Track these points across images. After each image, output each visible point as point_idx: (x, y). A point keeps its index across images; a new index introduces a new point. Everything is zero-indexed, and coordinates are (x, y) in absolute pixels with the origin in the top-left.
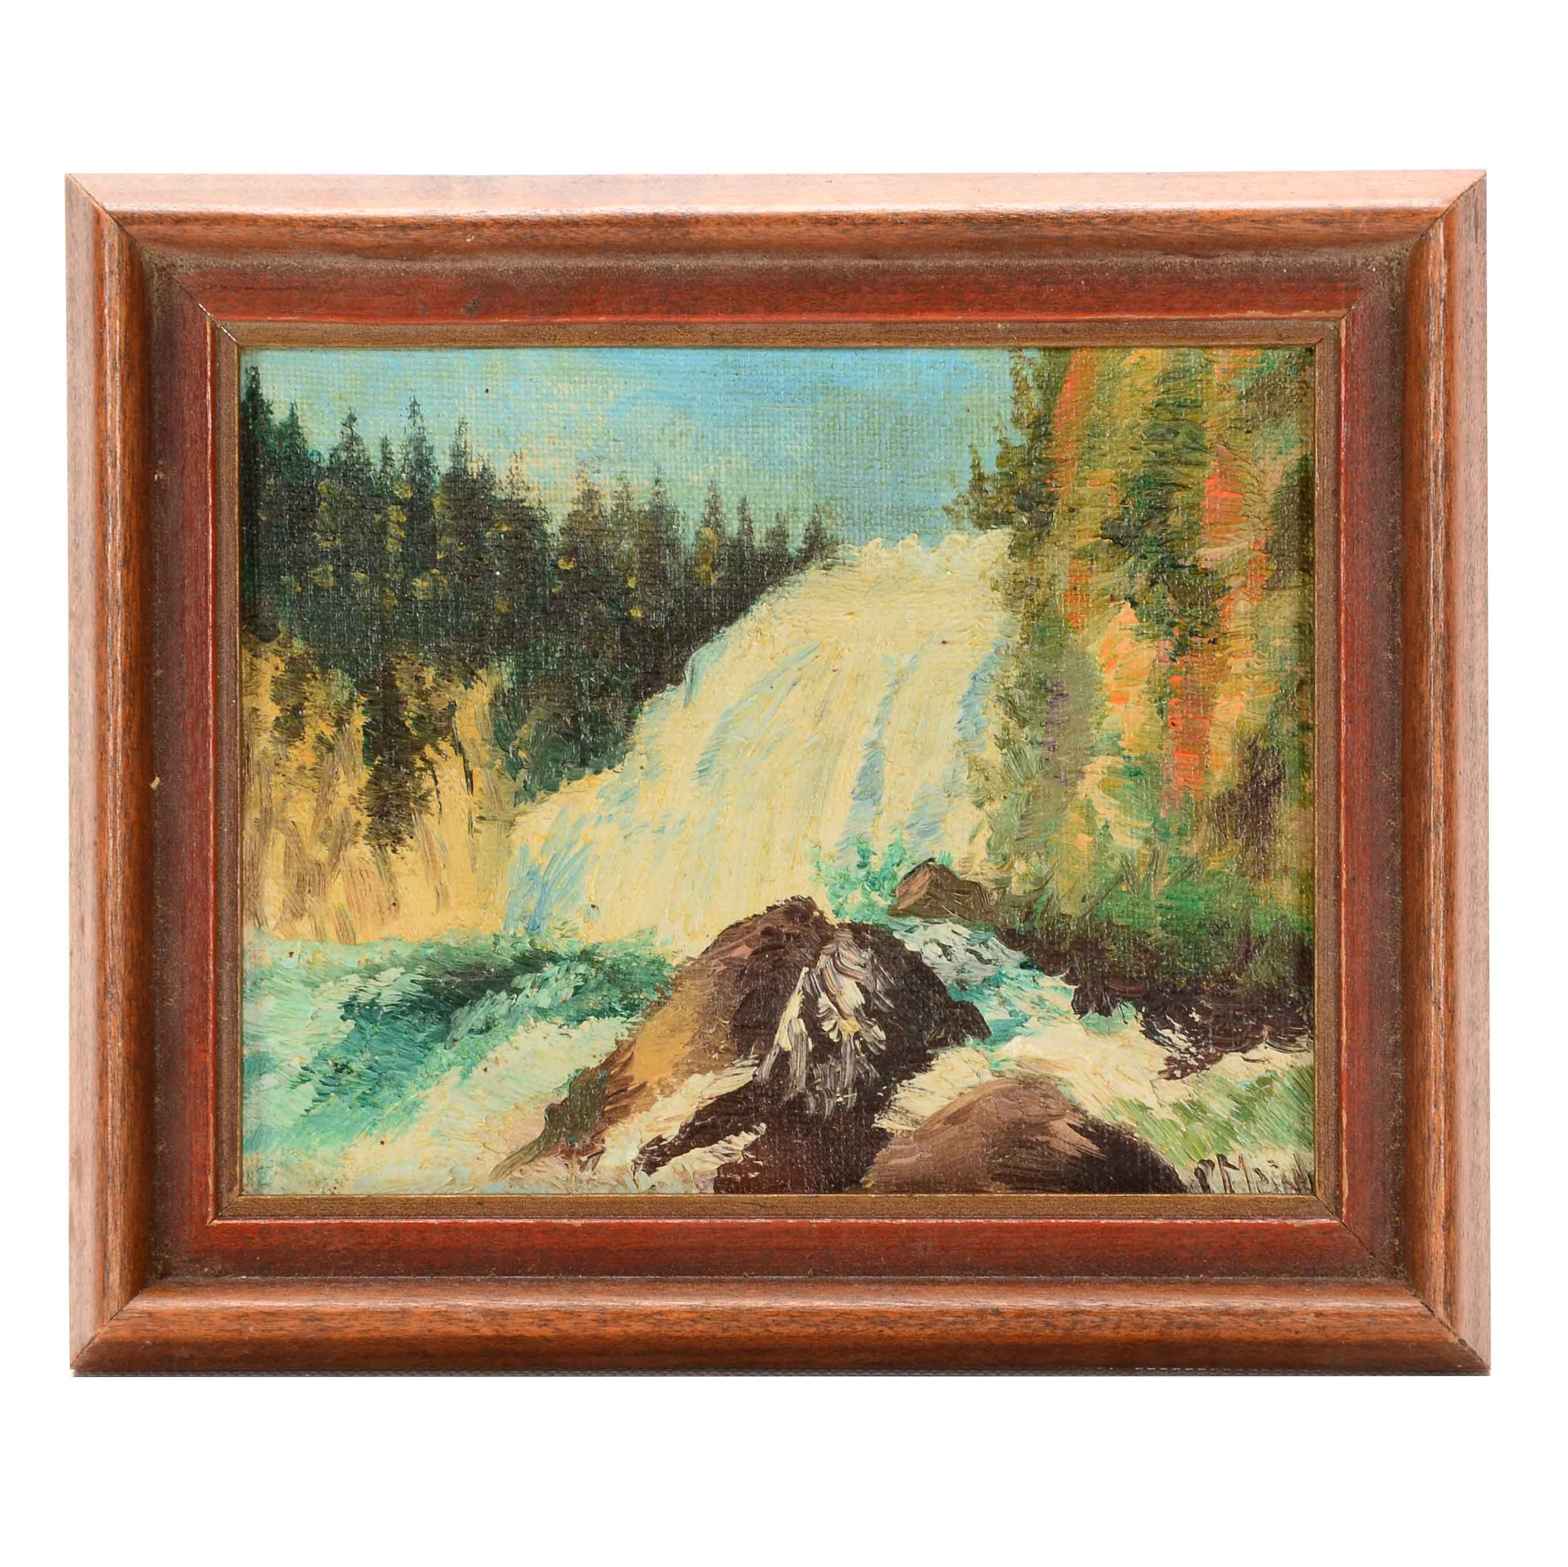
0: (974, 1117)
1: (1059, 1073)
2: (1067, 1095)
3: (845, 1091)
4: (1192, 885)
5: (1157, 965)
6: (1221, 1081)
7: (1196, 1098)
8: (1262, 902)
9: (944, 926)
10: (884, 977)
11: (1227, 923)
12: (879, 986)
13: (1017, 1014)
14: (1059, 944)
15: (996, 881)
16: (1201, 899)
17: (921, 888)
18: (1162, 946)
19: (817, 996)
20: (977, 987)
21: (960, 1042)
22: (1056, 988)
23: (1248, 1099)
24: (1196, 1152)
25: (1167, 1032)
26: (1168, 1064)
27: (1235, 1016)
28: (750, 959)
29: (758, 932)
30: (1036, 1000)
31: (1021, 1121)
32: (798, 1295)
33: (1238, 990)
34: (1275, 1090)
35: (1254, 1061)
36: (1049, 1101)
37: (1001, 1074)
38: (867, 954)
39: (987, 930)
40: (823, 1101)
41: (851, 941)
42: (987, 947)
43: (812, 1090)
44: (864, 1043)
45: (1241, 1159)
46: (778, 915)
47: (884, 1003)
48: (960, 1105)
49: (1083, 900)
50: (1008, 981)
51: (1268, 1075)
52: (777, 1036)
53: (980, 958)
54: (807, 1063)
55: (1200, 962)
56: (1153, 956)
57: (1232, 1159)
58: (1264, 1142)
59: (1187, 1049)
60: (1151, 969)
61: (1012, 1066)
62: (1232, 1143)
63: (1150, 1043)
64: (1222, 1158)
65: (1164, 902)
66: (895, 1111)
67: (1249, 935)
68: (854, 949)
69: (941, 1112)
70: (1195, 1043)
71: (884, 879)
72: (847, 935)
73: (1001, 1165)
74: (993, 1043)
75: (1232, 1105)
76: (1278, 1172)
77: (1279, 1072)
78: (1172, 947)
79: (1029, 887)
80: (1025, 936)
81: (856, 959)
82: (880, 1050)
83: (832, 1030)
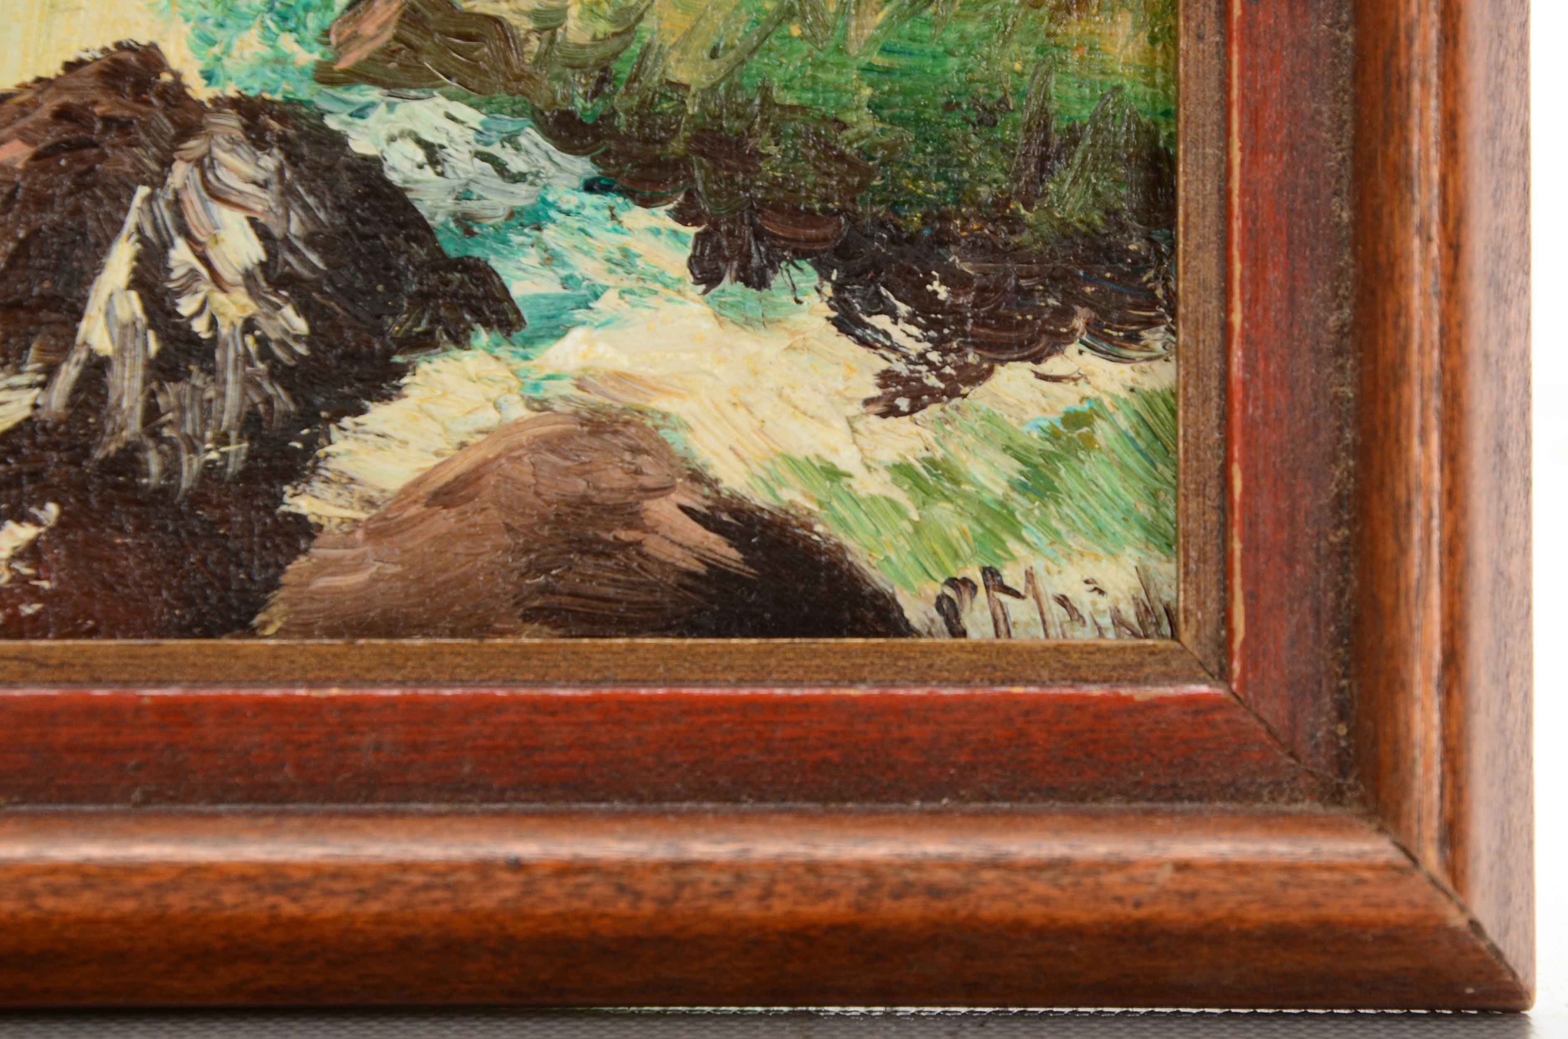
0: (487, 494)
1: (662, 404)
2: (678, 449)
3: (222, 439)
4: (932, 25)
5: (863, 186)
6: (990, 418)
7: (939, 454)
8: (1073, 59)
9: (428, 103)
10: (306, 207)
11: (1003, 101)
12: (295, 227)
13: (579, 284)
14: (663, 142)
15: (536, 15)
16: (950, 53)
17: (383, 27)
18: (874, 147)
19: (167, 245)
20: (496, 228)
21: (460, 340)
22: (657, 232)
23: (1043, 454)
24: (940, 565)
25: (882, 321)
26: (882, 386)
27: (1019, 289)
28: (26, 172)
29: (44, 113)
30: (617, 256)
31: (585, 500)
32: (98, 835)
33: (1025, 237)
34: (1099, 436)
35: (1057, 379)
36: (643, 461)
37: (543, 406)
38: (270, 162)
39: (514, 113)
40: (177, 460)
41: (238, 134)
42: (517, 148)
43: (155, 435)
44: (263, 342)
45: (1030, 576)
46: (86, 80)
47: (304, 261)
48: (461, 466)
49: (714, 54)
50: (560, 217)
51: (1085, 407)
52: (83, 326)
53: (501, 168)
54: (146, 382)
55: (947, 180)
56: (853, 166)
57: (1012, 576)
58: (1076, 543)
59: (922, 356)
60: (851, 193)
61: (567, 388)
62: (1013, 545)
63: (846, 344)
64: (990, 574)
65: (880, 60)
66: (327, 481)
67: (1046, 126)
68: (245, 150)
69: (417, 483)
70: (939, 344)
71: (307, 8)
72: (231, 122)
73: (544, 590)
74: (529, 342)
75: (1011, 467)
76: (1103, 603)
77: (1107, 401)
78: (891, 148)
79: (603, 27)
80: (595, 126)
81: (249, 170)
82: (293, 353)
83: (199, 313)
